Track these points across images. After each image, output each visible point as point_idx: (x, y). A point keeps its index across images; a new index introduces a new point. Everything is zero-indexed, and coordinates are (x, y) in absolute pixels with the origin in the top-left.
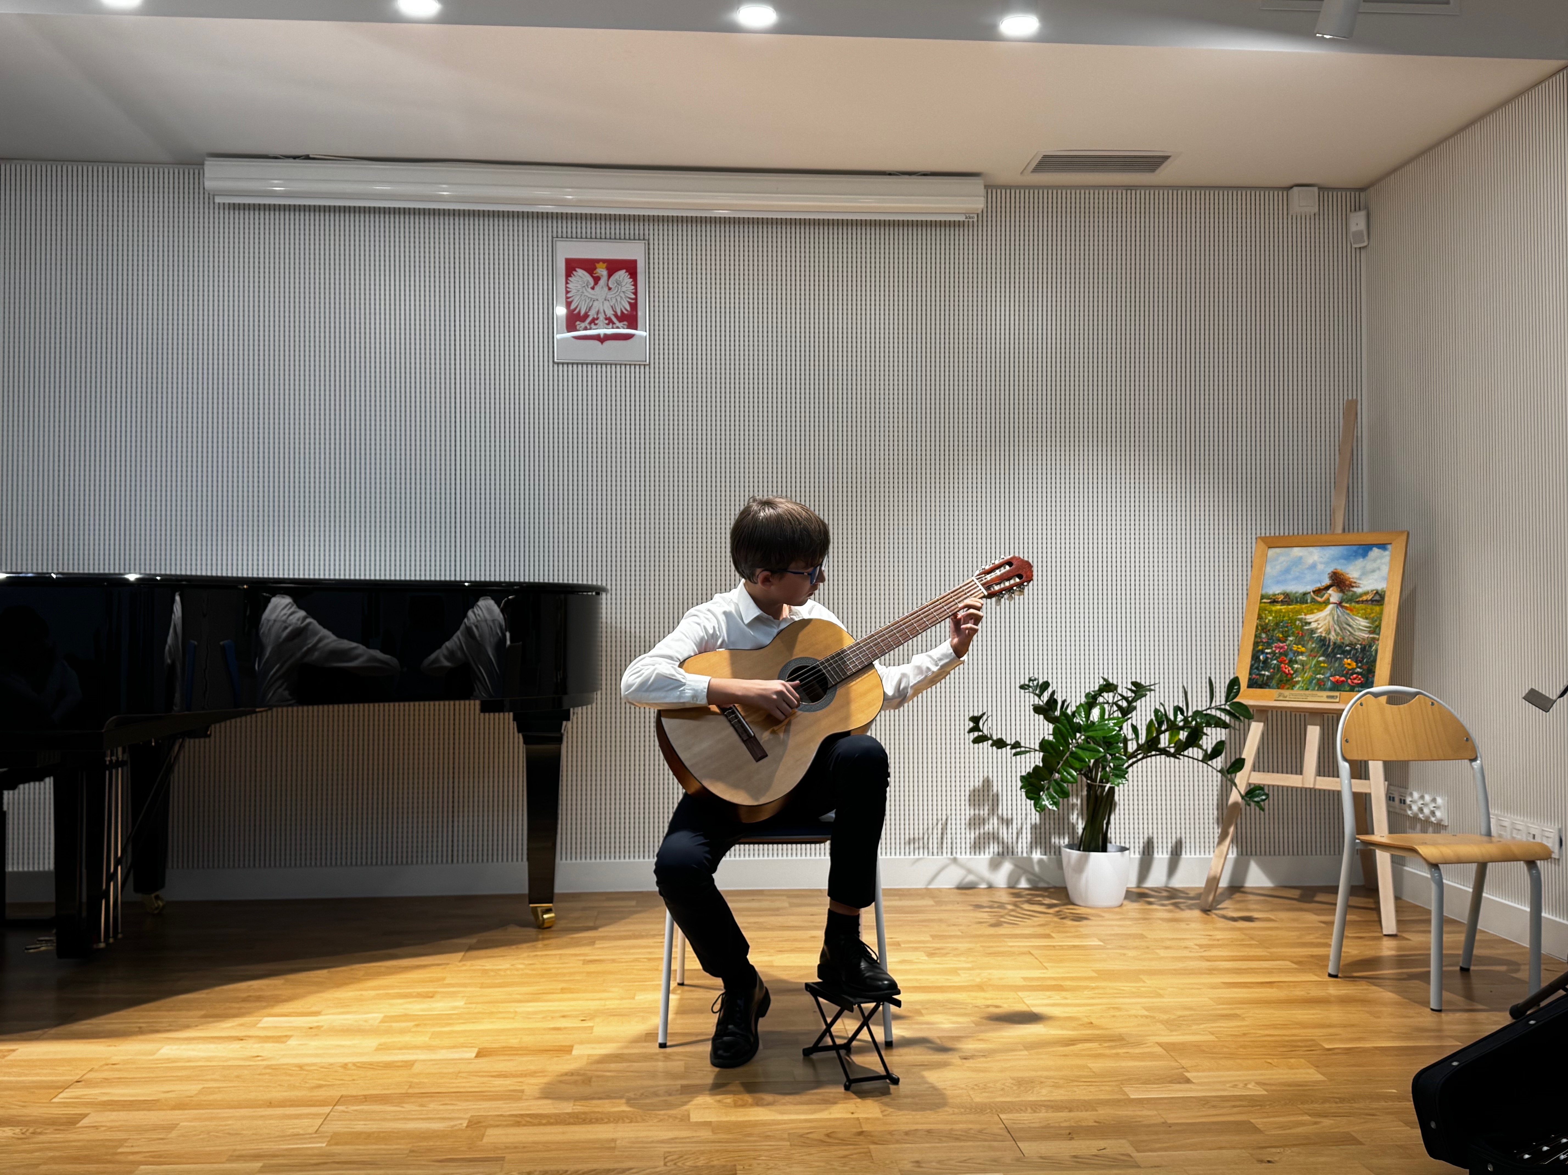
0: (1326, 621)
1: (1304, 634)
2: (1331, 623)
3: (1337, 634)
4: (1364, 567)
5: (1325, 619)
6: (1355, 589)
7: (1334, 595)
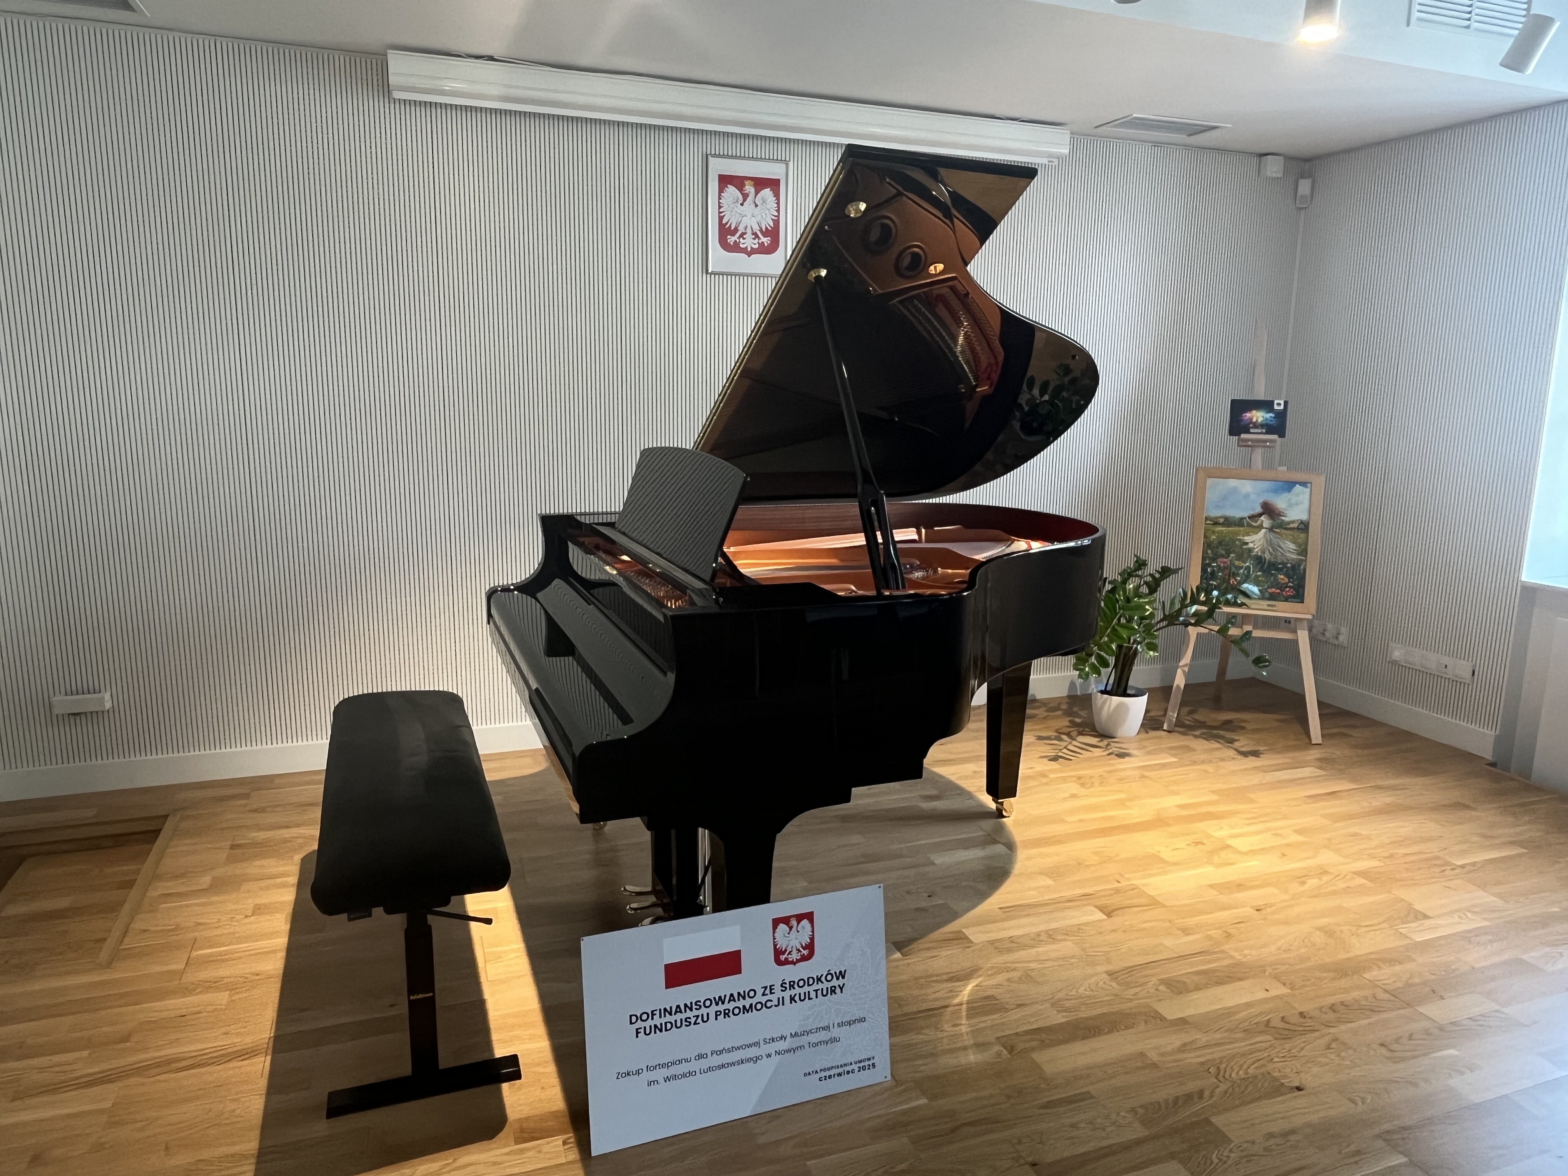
0: (1261, 542)
1: (1245, 553)
2: (1265, 545)
3: (1271, 554)
4: (1289, 500)
5: (1259, 541)
6: (1283, 518)
7: (1266, 521)
